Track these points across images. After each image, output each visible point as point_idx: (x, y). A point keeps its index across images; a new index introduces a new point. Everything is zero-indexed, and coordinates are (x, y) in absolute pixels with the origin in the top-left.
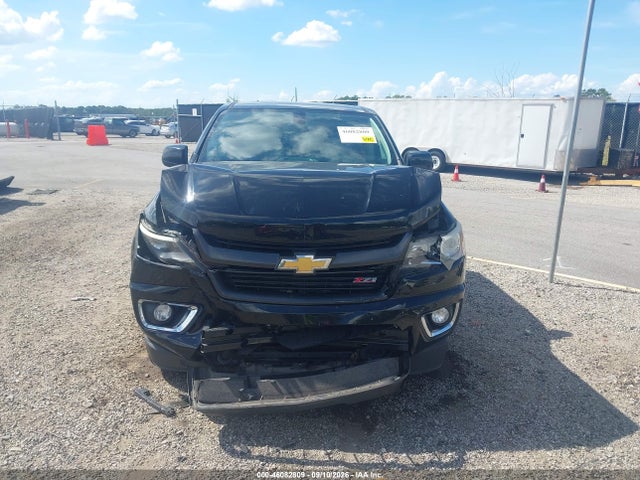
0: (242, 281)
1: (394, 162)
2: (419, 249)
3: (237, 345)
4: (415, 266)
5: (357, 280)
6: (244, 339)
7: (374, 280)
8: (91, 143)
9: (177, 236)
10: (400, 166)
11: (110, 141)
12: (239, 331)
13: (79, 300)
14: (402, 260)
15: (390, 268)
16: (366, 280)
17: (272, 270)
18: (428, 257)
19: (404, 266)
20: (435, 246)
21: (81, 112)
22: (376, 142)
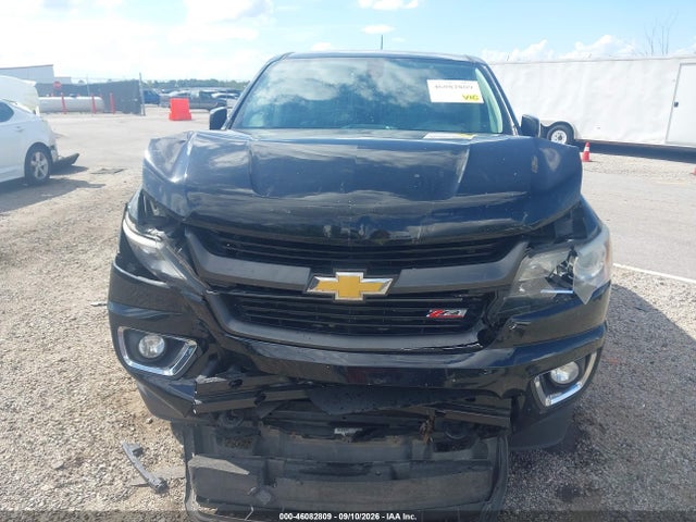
0: (256, 309)
1: (507, 130)
2: (539, 267)
3: (250, 402)
4: (529, 295)
5: (433, 313)
6: (260, 394)
7: (462, 313)
8: (174, 117)
9: (162, 239)
10: (516, 136)
11: (193, 116)
12: (251, 382)
13: (100, 305)
14: (508, 285)
15: (488, 297)
16: (448, 313)
17: (300, 293)
18: (551, 280)
19: (513, 295)
20: (565, 264)
21: (171, 85)
22: (481, 101)
